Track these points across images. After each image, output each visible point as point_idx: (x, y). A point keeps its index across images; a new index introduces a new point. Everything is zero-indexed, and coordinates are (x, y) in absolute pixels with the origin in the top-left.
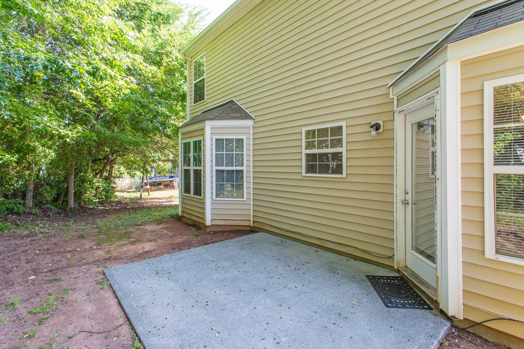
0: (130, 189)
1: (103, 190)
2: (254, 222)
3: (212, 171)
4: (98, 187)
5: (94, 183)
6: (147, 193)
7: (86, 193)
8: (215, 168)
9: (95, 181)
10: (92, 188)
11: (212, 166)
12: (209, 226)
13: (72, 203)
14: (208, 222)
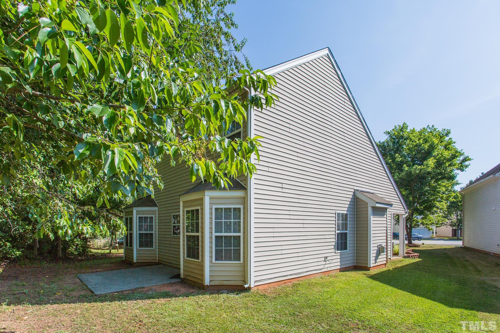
0: (105, 247)
1: (81, 247)
2: (158, 260)
3: (137, 234)
4: (78, 245)
5: (75, 242)
6: (116, 250)
7: (69, 248)
8: (138, 232)
9: (75, 240)
10: (73, 245)
11: (137, 231)
12: (135, 263)
13: (60, 254)
14: (135, 260)
